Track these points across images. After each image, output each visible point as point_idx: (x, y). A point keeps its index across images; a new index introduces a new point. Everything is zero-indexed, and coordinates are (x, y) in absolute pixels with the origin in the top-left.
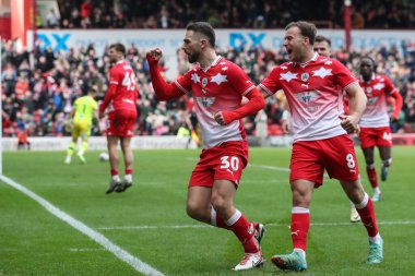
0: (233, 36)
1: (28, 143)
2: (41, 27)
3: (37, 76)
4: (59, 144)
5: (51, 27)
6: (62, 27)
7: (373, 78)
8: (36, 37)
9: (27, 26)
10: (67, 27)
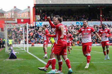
0: (77, 23)
1: (34, 45)
2: (36, 21)
3: (35, 31)
4: (40, 45)
5: (38, 21)
6: (41, 21)
7: (105, 29)
8: (35, 23)
9: (34, 21)
10: (42, 21)
